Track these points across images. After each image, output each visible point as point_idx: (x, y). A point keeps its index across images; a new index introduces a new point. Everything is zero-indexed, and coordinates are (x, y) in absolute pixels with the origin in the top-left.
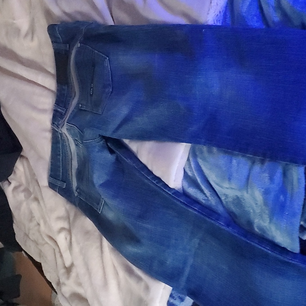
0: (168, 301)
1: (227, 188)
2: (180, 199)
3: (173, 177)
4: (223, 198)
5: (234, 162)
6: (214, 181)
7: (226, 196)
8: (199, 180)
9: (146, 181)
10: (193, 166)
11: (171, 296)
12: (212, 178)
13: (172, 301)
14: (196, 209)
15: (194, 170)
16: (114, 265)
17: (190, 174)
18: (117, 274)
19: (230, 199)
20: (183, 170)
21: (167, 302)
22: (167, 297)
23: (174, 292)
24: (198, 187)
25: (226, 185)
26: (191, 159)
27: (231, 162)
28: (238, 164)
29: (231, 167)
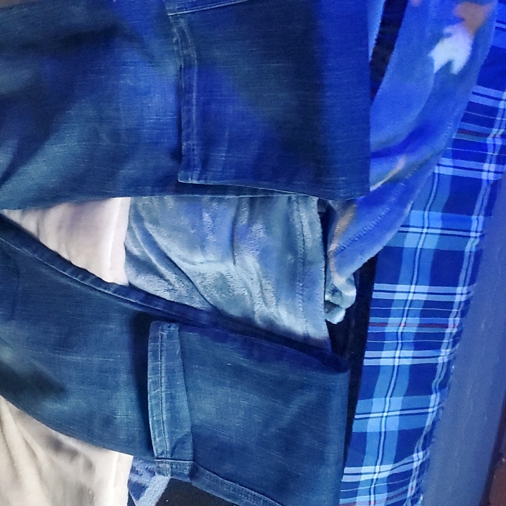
0: (129, 481)
1: (202, 263)
2: (129, 299)
3: (107, 263)
4: (197, 282)
5: (206, 217)
6: (179, 256)
7: (202, 276)
8: (154, 260)
9: (63, 280)
10: (139, 237)
11: (133, 470)
12: (176, 252)
13: (136, 478)
14: (159, 309)
15: (142, 244)
16: (26, 441)
17: (136, 252)
18: (33, 455)
19: (209, 281)
20: (124, 247)
21: (127, 483)
22: (125, 475)
23: (137, 464)
24: (152, 270)
25: (198, 258)
26: (134, 225)
27: (201, 217)
28: (213, 218)
29: (202, 226)
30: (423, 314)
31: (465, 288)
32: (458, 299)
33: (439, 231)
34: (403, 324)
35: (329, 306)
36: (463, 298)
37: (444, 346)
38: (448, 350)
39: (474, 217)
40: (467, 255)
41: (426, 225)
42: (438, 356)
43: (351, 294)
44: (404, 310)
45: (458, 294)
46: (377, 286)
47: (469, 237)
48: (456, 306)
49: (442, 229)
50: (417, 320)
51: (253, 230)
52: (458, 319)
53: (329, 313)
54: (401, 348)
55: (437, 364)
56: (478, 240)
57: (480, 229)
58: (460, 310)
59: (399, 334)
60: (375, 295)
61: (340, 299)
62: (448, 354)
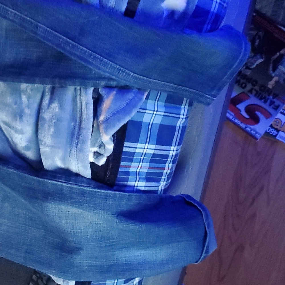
27: (21, 98)
28: (28, 99)
29: (21, 103)
30: (151, 161)
31: (176, 147)
32: (171, 153)
33: (163, 114)
34: (140, 167)
35: (97, 154)
36: (174, 153)
37: (162, 180)
38: (165, 183)
39: (183, 106)
40: (177, 128)
41: (156, 110)
42: (159, 186)
43: (110, 147)
44: (141, 158)
45: (172, 151)
46: (126, 144)
47: (179, 118)
48: (170, 157)
49: (165, 112)
50: (148, 165)
51: (52, 107)
52: (171, 165)
53: (97, 159)
54: (139, 181)
55: (158, 190)
56: (184, 120)
57: (185, 114)
58: (172, 160)
59: (138, 173)
60: (125, 149)
61: (104, 150)
62: (164, 185)
